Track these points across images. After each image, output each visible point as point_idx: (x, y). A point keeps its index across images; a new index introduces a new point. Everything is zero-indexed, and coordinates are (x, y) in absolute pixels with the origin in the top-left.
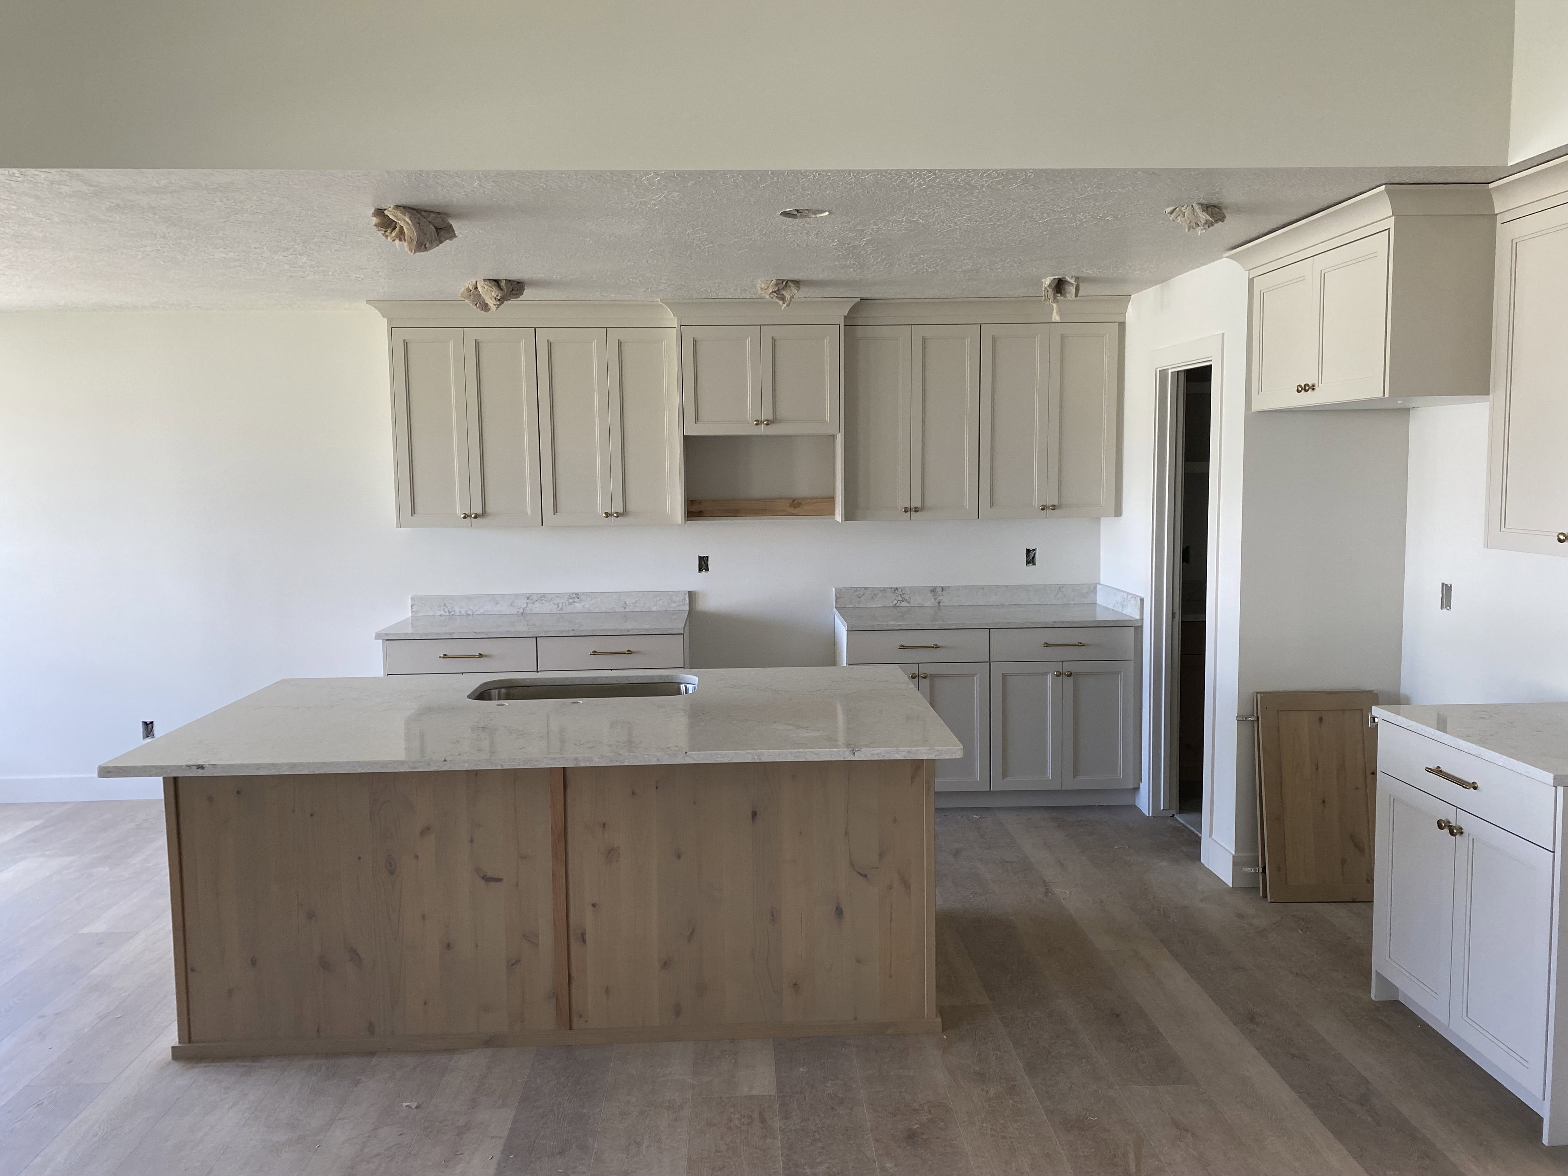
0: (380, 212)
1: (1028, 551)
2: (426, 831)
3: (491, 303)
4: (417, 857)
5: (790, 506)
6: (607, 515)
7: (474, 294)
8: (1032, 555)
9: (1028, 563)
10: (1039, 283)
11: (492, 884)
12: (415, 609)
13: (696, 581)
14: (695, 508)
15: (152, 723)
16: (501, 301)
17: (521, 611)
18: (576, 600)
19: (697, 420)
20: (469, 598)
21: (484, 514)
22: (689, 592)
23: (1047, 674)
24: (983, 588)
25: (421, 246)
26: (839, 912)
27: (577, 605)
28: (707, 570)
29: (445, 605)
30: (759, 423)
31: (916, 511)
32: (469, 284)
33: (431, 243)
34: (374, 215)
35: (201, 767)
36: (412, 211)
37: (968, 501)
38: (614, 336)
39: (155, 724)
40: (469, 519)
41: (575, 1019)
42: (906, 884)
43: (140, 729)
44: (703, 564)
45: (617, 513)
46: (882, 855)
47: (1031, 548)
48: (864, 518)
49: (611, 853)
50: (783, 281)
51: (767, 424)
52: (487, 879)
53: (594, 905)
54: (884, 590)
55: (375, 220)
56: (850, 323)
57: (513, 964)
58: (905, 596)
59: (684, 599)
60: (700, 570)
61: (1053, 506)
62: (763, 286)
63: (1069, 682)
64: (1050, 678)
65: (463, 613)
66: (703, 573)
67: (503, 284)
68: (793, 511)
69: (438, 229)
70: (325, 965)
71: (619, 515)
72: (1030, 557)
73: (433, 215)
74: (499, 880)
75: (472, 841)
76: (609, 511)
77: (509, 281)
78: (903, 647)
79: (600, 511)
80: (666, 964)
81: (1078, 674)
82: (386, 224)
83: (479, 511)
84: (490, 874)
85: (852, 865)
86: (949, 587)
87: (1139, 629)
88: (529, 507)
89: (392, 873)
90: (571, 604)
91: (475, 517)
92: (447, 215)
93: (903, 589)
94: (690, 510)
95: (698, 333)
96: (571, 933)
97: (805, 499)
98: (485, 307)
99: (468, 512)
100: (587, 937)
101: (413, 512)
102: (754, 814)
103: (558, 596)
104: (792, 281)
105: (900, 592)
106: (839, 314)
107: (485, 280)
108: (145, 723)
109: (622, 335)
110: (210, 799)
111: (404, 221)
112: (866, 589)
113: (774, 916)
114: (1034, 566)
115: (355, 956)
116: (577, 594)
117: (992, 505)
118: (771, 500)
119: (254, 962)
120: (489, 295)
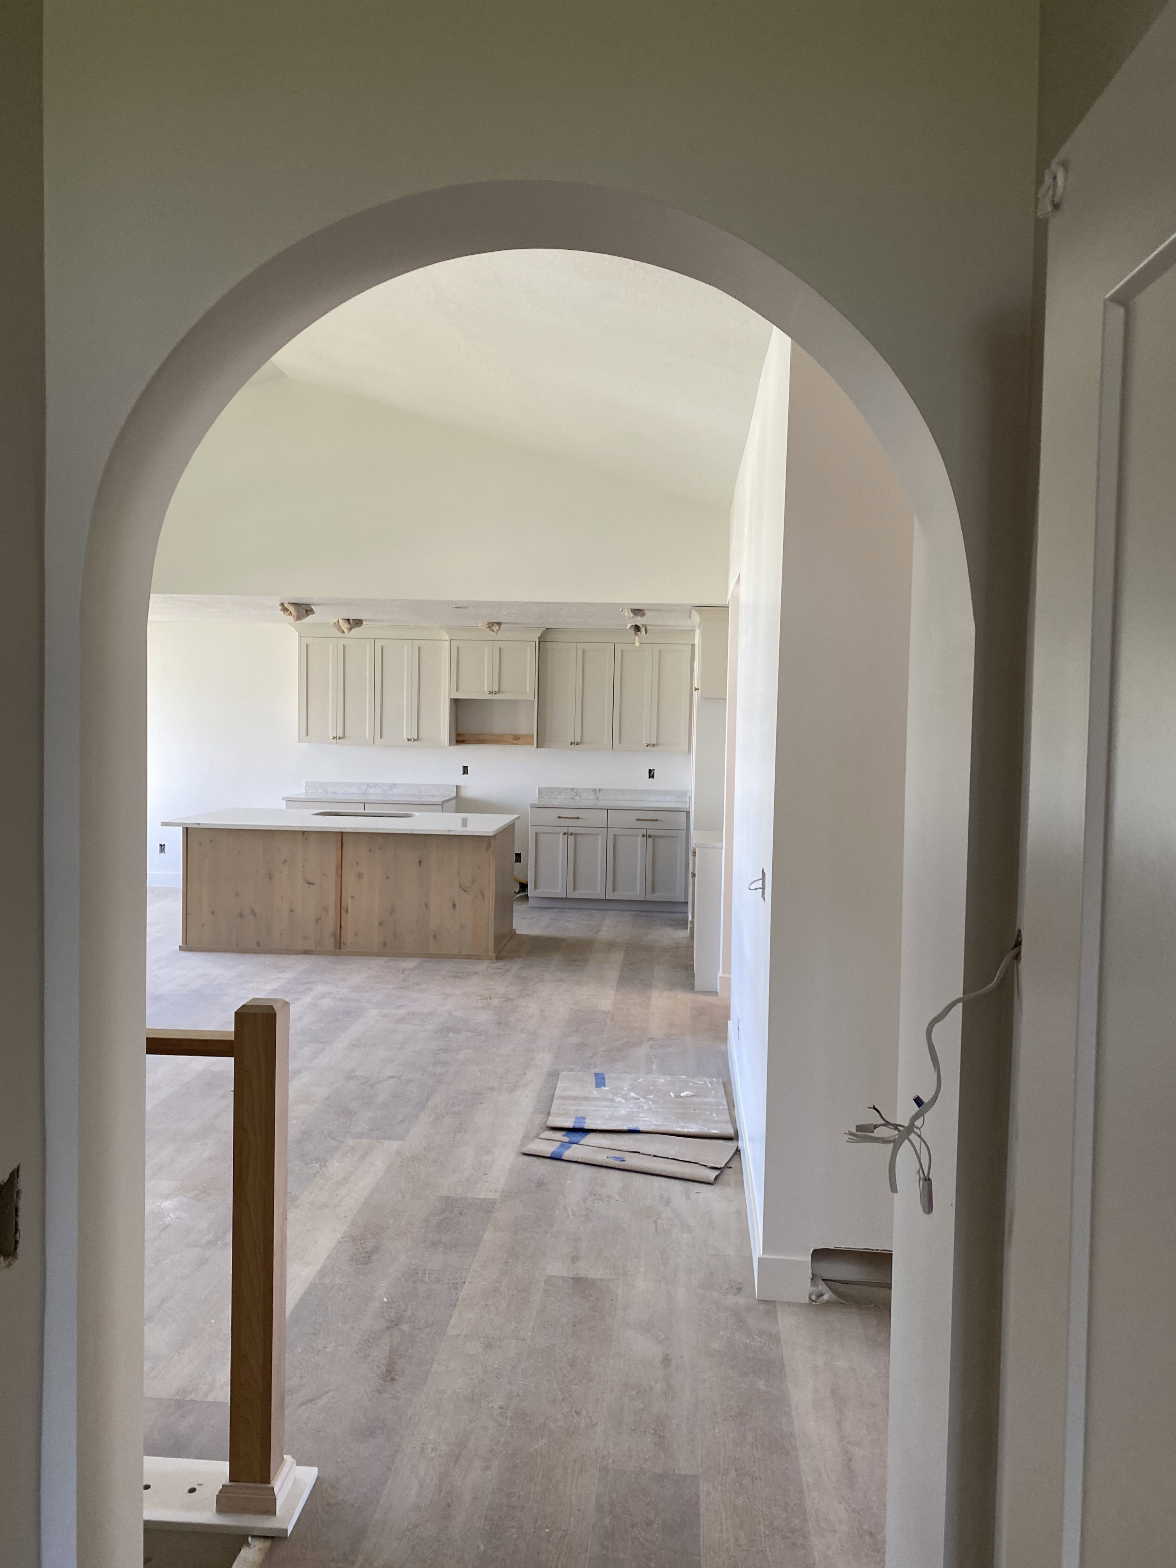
0: (282, 604)
1: (650, 771)
2: (285, 861)
3: (346, 630)
4: (281, 872)
5: (513, 739)
6: (408, 740)
7: (337, 625)
8: (652, 772)
9: (650, 777)
10: (627, 626)
11: (310, 885)
12: (307, 789)
13: (461, 780)
14: (460, 739)
15: (164, 845)
16: (350, 629)
17: (364, 792)
18: (394, 787)
19: (457, 690)
20: (336, 784)
21: (344, 737)
22: (457, 786)
23: (637, 836)
24: (622, 790)
25: (299, 618)
26: (454, 906)
27: (394, 790)
28: (467, 774)
29: (323, 787)
30: (490, 693)
31: (577, 744)
32: (335, 620)
33: (303, 616)
34: (280, 605)
35: (198, 824)
36: (296, 605)
37: (607, 740)
38: (416, 644)
39: (166, 846)
40: (335, 740)
41: (342, 945)
42: (483, 896)
43: (158, 847)
44: (465, 770)
45: (414, 739)
46: (473, 883)
47: (652, 769)
48: (548, 747)
49: (360, 875)
50: (491, 623)
51: (495, 694)
52: (309, 883)
53: (352, 897)
54: (566, 789)
55: (280, 608)
56: (542, 641)
57: (318, 920)
58: (578, 794)
59: (453, 790)
60: (464, 774)
61: (653, 744)
62: (481, 624)
63: (650, 840)
64: (640, 838)
65: (332, 791)
66: (465, 775)
67: (351, 621)
68: (515, 742)
69: (307, 611)
70: (241, 916)
71: (414, 740)
72: (651, 774)
73: (304, 606)
74: (314, 884)
75: (303, 867)
76: (410, 738)
77: (353, 620)
78: (559, 817)
79: (405, 738)
80: (381, 924)
81: (655, 837)
82: (285, 609)
83: (341, 735)
84: (311, 881)
85: (460, 886)
86: (603, 789)
87: (688, 813)
88: (368, 733)
89: (270, 878)
90: (390, 789)
91: (339, 739)
92: (310, 605)
93: (577, 789)
94: (458, 739)
95: (460, 644)
96: (342, 908)
97: (522, 735)
98: (343, 632)
99: (335, 736)
100: (349, 911)
101: (307, 735)
102: (420, 862)
103: (384, 785)
104: (496, 623)
105: (575, 791)
106: (536, 636)
107: (342, 619)
108: (161, 845)
109: (420, 643)
110: (200, 844)
111: (291, 609)
112: (556, 788)
113: (427, 906)
114: (653, 779)
115: (253, 913)
116: (394, 784)
117: (620, 742)
118: (503, 735)
119: (213, 913)
120: (345, 626)
